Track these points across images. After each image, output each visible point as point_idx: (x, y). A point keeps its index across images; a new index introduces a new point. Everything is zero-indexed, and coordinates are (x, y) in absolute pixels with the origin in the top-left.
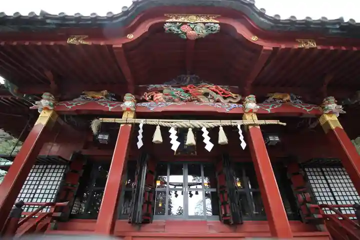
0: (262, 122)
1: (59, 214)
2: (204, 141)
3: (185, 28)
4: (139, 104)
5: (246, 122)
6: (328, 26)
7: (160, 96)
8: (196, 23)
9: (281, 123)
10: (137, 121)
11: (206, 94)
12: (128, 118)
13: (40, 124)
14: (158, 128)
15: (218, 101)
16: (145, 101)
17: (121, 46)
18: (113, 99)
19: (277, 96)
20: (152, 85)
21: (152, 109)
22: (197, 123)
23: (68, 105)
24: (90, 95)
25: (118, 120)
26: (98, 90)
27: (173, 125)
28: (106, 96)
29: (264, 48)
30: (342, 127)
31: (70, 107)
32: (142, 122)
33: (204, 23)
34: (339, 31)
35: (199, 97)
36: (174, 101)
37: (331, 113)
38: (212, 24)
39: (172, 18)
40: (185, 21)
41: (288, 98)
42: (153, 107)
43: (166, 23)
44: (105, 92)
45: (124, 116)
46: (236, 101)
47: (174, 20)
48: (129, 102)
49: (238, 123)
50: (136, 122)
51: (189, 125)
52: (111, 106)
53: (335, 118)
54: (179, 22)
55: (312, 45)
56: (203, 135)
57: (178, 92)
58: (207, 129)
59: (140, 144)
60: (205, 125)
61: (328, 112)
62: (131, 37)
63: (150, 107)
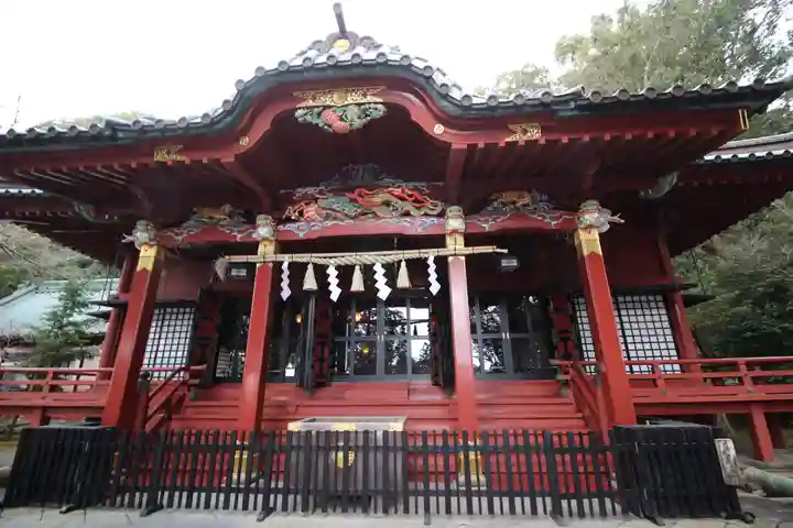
0: (470, 250)
1: (197, 381)
2: (377, 285)
3: (329, 116)
4: (281, 227)
5: (442, 252)
6: (555, 108)
7: (311, 211)
8: (347, 106)
9: (499, 250)
10: (280, 257)
11: (387, 204)
12: (267, 252)
13: (145, 270)
14: (310, 267)
15: (407, 214)
16: (289, 220)
17: (232, 160)
18: (242, 219)
19: (508, 197)
20: (299, 190)
21: (301, 235)
22: (367, 257)
23: (177, 235)
24: (206, 214)
25: (251, 259)
26: (217, 205)
27: (333, 262)
28: (230, 215)
29: (454, 147)
30: (601, 253)
31: (180, 238)
32: (286, 259)
33: (359, 105)
34: (576, 113)
35: (374, 209)
36: (335, 219)
37: (589, 227)
38: (372, 106)
39: (305, 100)
40: (328, 103)
41: (527, 200)
42: (303, 230)
43: (297, 109)
44: (227, 208)
45: (261, 249)
46: (435, 213)
47: (311, 103)
48: (264, 229)
49: (430, 255)
50: (278, 259)
51: (354, 261)
52: (239, 232)
53: (595, 234)
54: (318, 107)
55: (535, 134)
56: (376, 277)
57: (340, 204)
58: (383, 266)
59: (286, 293)
60: (378, 260)
61: (582, 226)
62: (245, 142)
63: (300, 231)
